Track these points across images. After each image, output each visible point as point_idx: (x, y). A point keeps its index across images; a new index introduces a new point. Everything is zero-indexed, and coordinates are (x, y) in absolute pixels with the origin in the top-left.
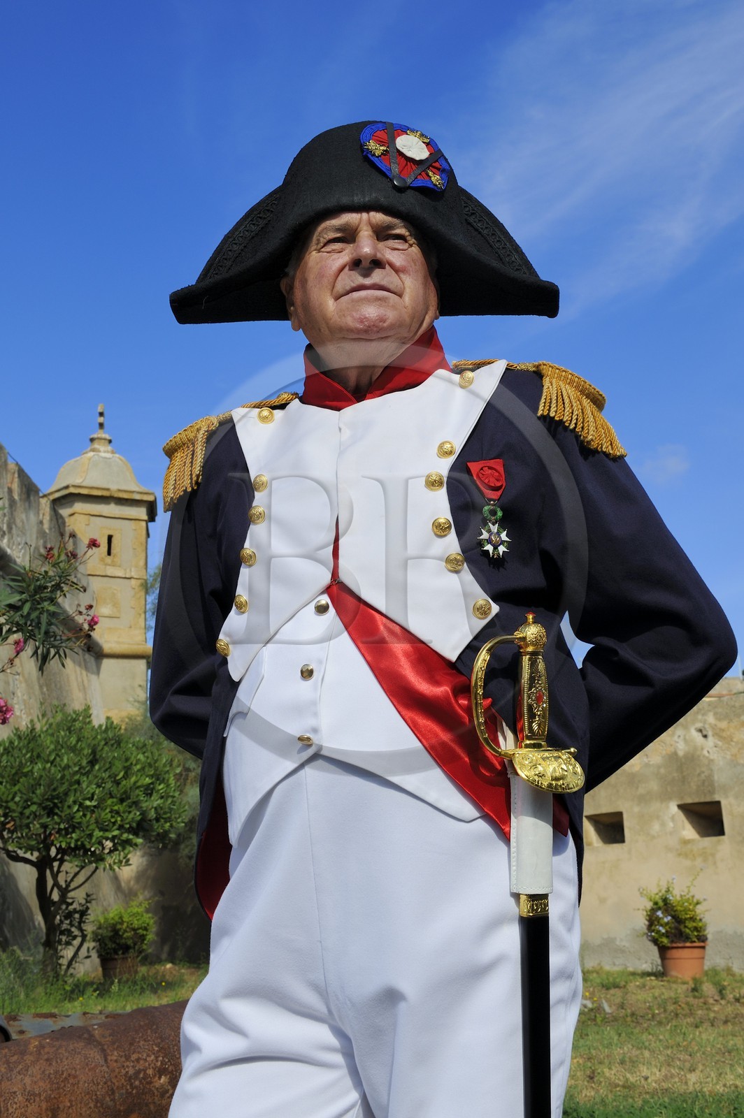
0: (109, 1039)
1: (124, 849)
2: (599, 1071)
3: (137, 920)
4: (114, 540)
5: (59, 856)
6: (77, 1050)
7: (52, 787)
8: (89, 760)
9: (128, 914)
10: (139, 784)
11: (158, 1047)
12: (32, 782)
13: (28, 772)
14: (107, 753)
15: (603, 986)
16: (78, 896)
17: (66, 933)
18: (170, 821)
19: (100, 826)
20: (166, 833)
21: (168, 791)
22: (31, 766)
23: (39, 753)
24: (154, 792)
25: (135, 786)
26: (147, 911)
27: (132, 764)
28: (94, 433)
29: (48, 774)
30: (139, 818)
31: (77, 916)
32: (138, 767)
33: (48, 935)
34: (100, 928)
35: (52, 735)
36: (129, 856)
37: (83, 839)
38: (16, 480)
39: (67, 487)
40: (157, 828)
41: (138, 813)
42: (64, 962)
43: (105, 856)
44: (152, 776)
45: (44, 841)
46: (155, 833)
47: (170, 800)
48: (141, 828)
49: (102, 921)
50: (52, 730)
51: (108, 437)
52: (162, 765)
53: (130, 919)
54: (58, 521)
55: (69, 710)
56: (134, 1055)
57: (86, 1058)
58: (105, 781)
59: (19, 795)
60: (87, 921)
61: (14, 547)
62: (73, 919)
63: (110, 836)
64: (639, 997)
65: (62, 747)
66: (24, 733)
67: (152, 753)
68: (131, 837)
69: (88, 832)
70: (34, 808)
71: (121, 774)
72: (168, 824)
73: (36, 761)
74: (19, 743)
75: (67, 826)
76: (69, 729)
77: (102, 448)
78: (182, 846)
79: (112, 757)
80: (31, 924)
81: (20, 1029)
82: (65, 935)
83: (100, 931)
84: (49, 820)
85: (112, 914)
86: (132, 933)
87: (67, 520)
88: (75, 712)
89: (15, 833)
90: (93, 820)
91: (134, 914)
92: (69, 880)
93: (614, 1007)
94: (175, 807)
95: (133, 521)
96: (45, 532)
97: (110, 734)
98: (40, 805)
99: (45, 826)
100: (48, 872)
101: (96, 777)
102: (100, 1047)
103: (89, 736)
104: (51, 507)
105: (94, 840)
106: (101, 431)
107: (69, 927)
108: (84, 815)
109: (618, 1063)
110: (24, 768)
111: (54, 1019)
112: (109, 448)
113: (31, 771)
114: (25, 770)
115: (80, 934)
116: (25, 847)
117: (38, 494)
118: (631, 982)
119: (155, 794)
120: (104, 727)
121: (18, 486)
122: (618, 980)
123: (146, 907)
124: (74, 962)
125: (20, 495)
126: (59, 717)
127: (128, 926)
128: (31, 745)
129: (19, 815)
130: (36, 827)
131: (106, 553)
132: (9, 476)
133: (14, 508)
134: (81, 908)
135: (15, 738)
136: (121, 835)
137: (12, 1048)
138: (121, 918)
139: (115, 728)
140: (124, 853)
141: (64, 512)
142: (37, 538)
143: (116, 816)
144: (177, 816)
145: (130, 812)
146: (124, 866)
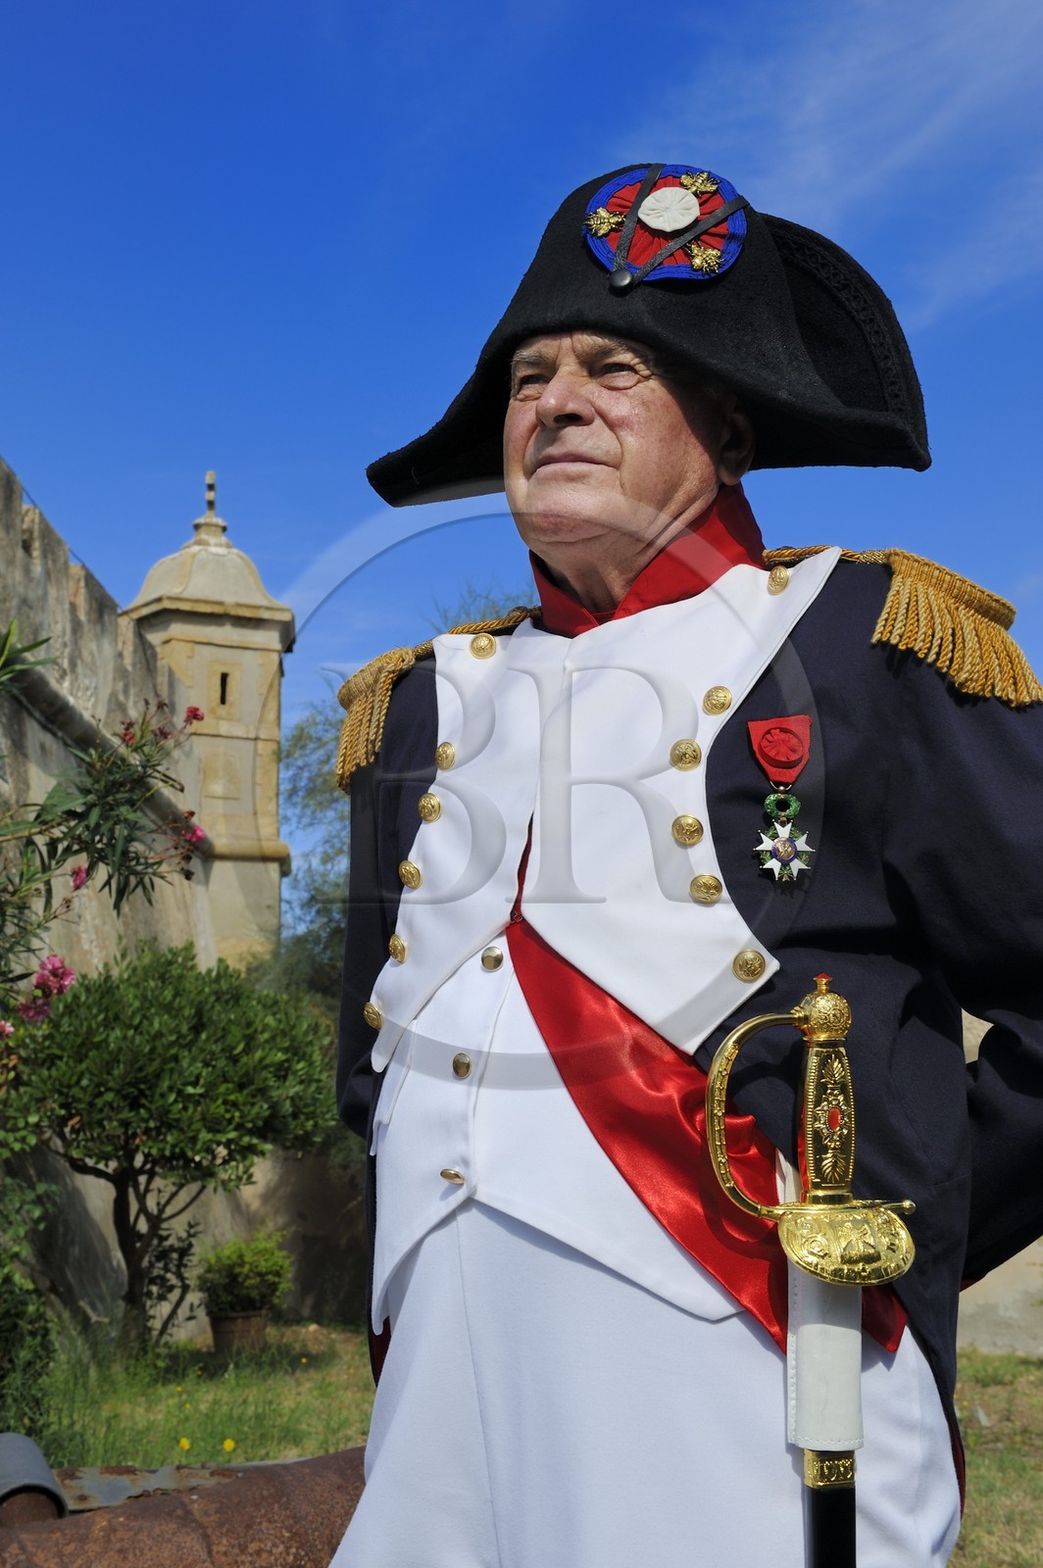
0: (215, 1518)
1: (244, 1158)
2: (972, 1537)
3: (266, 1260)
4: (230, 681)
5: (148, 1166)
6: (167, 1536)
7: (137, 1066)
8: (191, 1025)
9: (252, 1250)
10: (267, 1061)
11: (290, 1531)
12: (106, 1056)
13: (101, 1042)
14: (219, 1015)
15: (977, 1381)
16: (176, 1228)
17: (158, 1281)
18: (312, 1118)
19: (208, 1124)
20: (308, 1135)
21: (311, 1072)
22: (106, 1032)
23: (116, 1014)
24: (290, 1073)
25: (262, 1066)
26: (281, 1247)
27: (256, 1031)
28: (199, 516)
29: (130, 1046)
30: (267, 1113)
31: (175, 1256)
32: (266, 1035)
33: (131, 1285)
34: (209, 1270)
35: (137, 985)
36: (252, 1170)
37: (182, 1145)
38: (83, 591)
39: (159, 600)
40: (295, 1128)
41: (266, 1106)
42: (157, 1324)
43: (216, 1169)
44: (285, 1050)
45: (125, 1147)
46: (290, 1136)
47: (313, 1087)
48: (270, 1128)
49: (213, 1261)
50: (137, 977)
51: (220, 522)
52: (301, 1033)
53: (255, 1258)
54: (147, 656)
55: (163, 948)
56: (253, 1545)
57: (179, 1548)
58: (215, 1057)
59: (87, 1076)
60: (189, 1264)
61: (80, 694)
62: (168, 1260)
63: (224, 1140)
64: (1035, 1401)
65: (152, 1005)
66: (95, 982)
67: (286, 1014)
68: (255, 1141)
69: (191, 1134)
70: (109, 1096)
71: (241, 1047)
72: (311, 1122)
73: (113, 1024)
74: (87, 997)
75: (158, 1124)
76: (162, 978)
77: (212, 540)
78: (333, 1151)
79: (226, 1021)
80: (107, 1264)
81: (79, 1493)
82: (156, 1284)
83: (209, 1276)
84: (132, 1114)
85: (228, 1251)
86: (258, 1279)
87: (158, 650)
88: (171, 950)
89: (82, 1134)
90: (197, 1116)
91: (260, 1252)
92: (163, 1201)
93: (995, 1417)
94: (321, 1097)
95: (259, 652)
96: (126, 671)
97: (224, 985)
98: (118, 1092)
99: (125, 1124)
100: (131, 1190)
101: (202, 1050)
102: (201, 1531)
103: (192, 989)
104: (134, 632)
105: (199, 1146)
106: (209, 513)
107: (162, 1272)
108: (185, 1108)
109: (1003, 1523)
110: (95, 1036)
111: (132, 1477)
112: (223, 539)
113: (106, 1040)
114: (97, 1039)
115: (180, 1284)
116: (96, 1155)
117: (115, 611)
118: (1022, 1375)
119: (290, 1077)
120: (214, 974)
121: (85, 600)
122: (1001, 1372)
123: (277, 1241)
124: (170, 1325)
125: (88, 614)
126: (147, 959)
127: (251, 1270)
128: (106, 1001)
129: (87, 1107)
130: (112, 1126)
131: (219, 700)
132: (72, 585)
133: (78, 635)
134: (181, 1245)
135: (82, 990)
136: (240, 1138)
137: (67, 1531)
138: (241, 1256)
139: (231, 976)
140: (244, 1166)
141: (154, 638)
142: (114, 679)
143: (232, 1110)
144: (325, 1110)
145: (253, 1105)
146: (245, 1184)
